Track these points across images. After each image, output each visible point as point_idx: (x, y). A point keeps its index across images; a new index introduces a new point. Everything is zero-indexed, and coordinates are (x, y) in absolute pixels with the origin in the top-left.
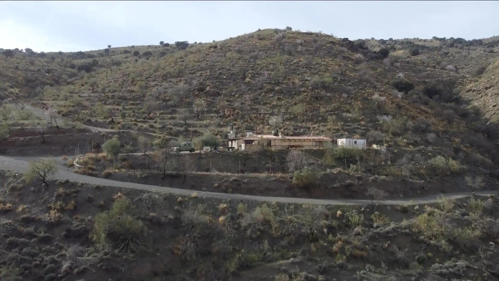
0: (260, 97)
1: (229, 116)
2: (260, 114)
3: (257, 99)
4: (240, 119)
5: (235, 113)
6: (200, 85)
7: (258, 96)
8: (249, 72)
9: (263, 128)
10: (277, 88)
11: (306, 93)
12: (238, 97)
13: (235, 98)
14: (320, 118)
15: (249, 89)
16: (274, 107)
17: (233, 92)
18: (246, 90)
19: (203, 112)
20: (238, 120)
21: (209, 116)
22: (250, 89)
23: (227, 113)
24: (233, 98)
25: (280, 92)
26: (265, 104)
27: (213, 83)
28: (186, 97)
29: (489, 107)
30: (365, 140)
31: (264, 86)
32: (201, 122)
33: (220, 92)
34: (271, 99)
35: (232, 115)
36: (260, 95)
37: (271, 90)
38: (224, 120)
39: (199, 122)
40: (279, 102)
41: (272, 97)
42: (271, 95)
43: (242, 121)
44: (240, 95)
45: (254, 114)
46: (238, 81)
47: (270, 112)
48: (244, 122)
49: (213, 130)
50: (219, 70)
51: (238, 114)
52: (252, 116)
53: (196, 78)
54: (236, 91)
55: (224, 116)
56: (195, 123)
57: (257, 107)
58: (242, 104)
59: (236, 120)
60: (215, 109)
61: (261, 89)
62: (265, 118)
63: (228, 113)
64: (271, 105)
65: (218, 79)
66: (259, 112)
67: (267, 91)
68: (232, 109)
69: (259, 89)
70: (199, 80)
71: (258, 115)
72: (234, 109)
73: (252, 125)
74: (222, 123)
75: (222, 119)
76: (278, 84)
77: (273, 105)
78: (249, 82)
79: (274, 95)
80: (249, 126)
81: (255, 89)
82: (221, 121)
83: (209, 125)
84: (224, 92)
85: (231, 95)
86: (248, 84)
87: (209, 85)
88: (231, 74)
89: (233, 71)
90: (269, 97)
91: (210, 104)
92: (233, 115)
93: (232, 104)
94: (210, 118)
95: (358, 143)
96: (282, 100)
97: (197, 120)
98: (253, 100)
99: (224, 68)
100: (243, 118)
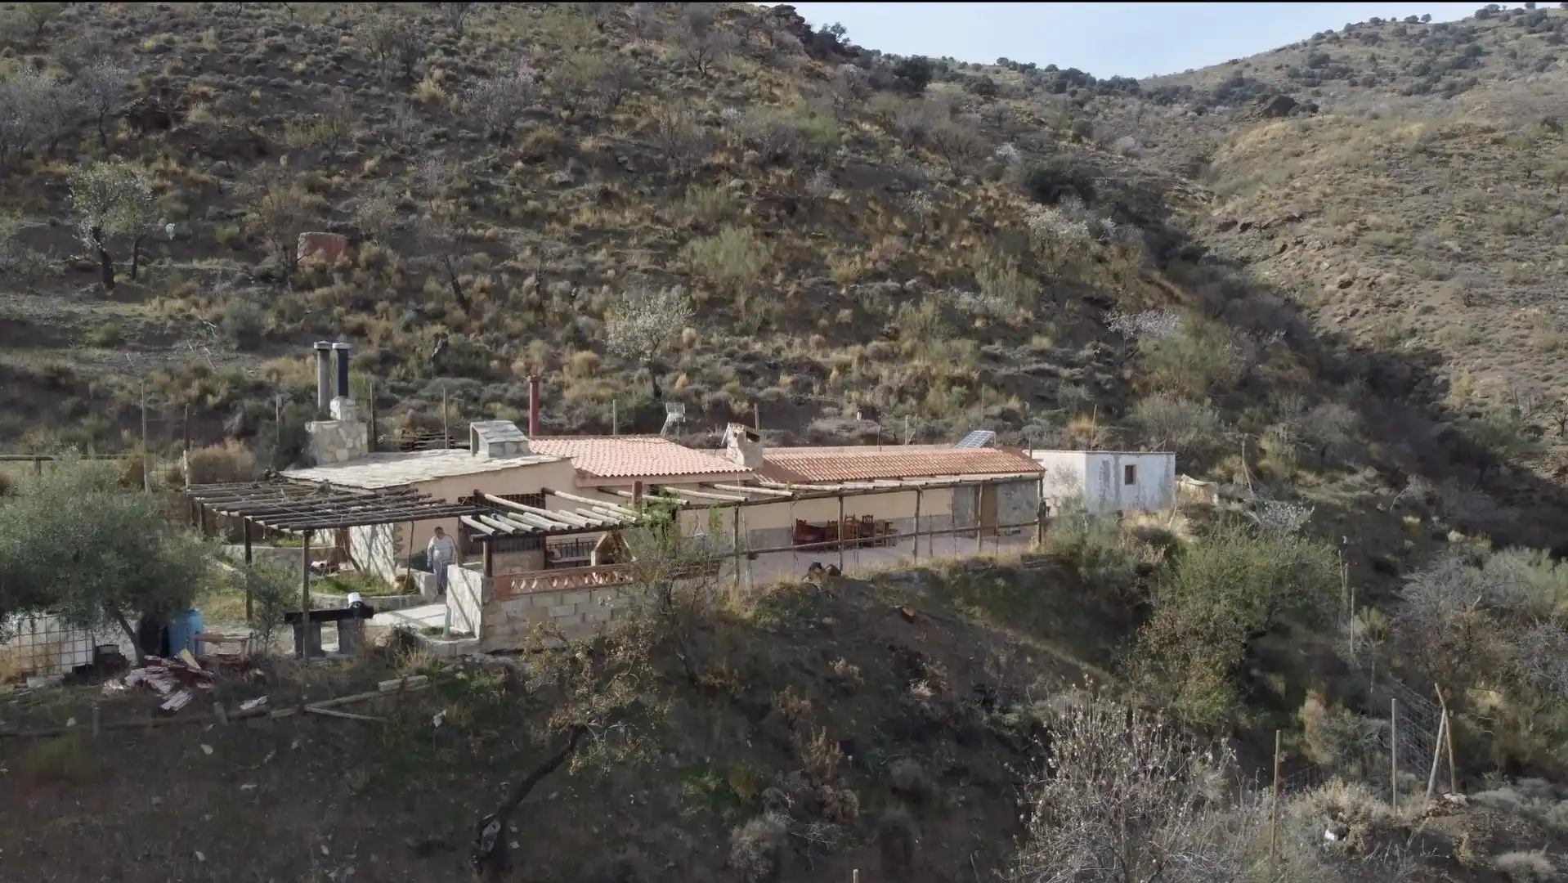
0: (502, 182)
1: (322, 276)
2: (518, 274)
3: (485, 188)
4: (393, 301)
5: (362, 257)
6: (153, 92)
7: (486, 174)
8: (431, 58)
9: (553, 364)
10: (587, 144)
11: (736, 176)
12: (374, 174)
13: (356, 178)
14: (845, 314)
15: (437, 136)
16: (584, 238)
17: (347, 143)
18: (424, 138)
19: (146, 244)
20: (380, 306)
21: (187, 274)
22: (444, 135)
23: (308, 260)
24: (348, 177)
25: (610, 163)
26: (532, 220)
27: (226, 88)
28: (52, 154)
29: (1323, 286)
30: (1173, 458)
31: (518, 124)
32: (124, 309)
33: (273, 138)
34: (565, 194)
35: (341, 269)
36: (498, 169)
37: (561, 152)
38: (288, 297)
39: (105, 309)
40: (606, 215)
41: (564, 185)
42: (560, 176)
43: (409, 315)
44: (385, 161)
45: (477, 269)
46: (375, 90)
47: (572, 264)
48: (424, 318)
49: (202, 373)
50: (269, 34)
51: (376, 265)
52: (468, 284)
53: (136, 58)
54: (369, 143)
55: (285, 278)
56: (71, 316)
57: (489, 233)
58: (406, 208)
59: (367, 306)
60: (233, 229)
61: (503, 138)
62: (547, 296)
63: (318, 258)
64: (570, 229)
65: (262, 71)
66: (511, 263)
67: (536, 152)
68: (341, 237)
69: (494, 137)
70: (149, 72)
71: (505, 277)
72: (355, 240)
73: (477, 341)
74: (270, 321)
75: (273, 295)
76: (589, 124)
77: (580, 228)
78: (434, 99)
79: (580, 175)
80: (459, 351)
81: (473, 140)
82: (265, 306)
83: (177, 335)
84: (292, 138)
85: (334, 159)
86: (430, 109)
87: (205, 97)
88: (334, 59)
89: (345, 44)
90: (552, 185)
91: (198, 199)
92: (345, 271)
93: (341, 207)
94: (191, 284)
95: (1139, 475)
96: (624, 204)
97: (99, 295)
98: (464, 192)
99: (297, 30)
100: (410, 291)
